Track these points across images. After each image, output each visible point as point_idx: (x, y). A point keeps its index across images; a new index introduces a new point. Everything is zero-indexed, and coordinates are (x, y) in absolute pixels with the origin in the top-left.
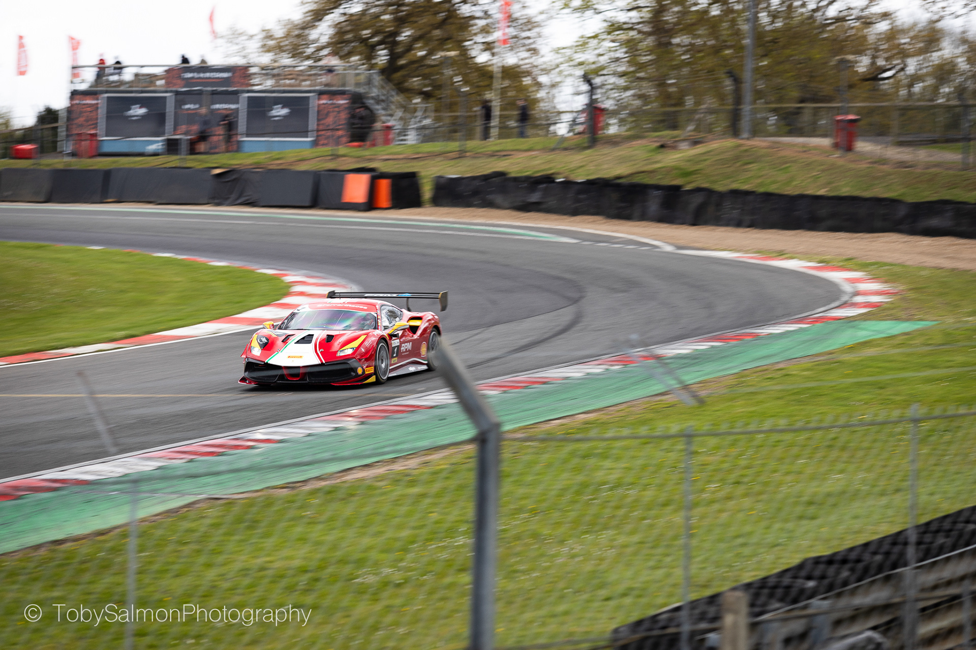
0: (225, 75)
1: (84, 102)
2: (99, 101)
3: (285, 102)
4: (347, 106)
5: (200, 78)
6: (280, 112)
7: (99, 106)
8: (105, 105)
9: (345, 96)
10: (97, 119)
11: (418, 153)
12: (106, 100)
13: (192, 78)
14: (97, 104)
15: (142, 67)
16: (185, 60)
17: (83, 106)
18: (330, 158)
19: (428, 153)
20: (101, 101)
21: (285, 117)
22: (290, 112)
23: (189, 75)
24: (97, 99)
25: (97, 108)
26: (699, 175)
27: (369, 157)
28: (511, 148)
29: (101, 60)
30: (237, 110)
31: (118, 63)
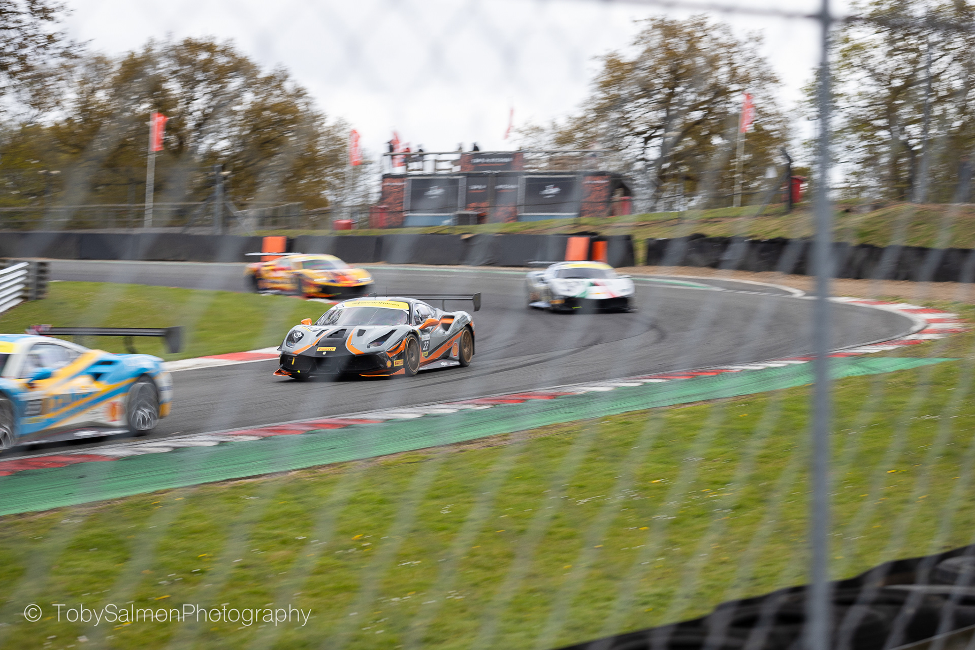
0: (507, 160)
1: (394, 184)
2: (405, 183)
3: (556, 182)
4: (607, 185)
5: (485, 163)
6: (552, 190)
7: (405, 187)
8: (410, 188)
9: (607, 177)
10: (402, 198)
11: (645, 221)
12: (411, 181)
13: (480, 163)
14: (403, 185)
15: (440, 154)
16: (476, 148)
17: (392, 188)
18: (573, 226)
19: (654, 220)
20: (406, 184)
21: (556, 194)
22: (560, 191)
23: (478, 160)
24: (403, 182)
25: (402, 190)
26: (875, 236)
27: (604, 225)
28: (722, 215)
29: (407, 148)
30: (517, 189)
31: (421, 151)
